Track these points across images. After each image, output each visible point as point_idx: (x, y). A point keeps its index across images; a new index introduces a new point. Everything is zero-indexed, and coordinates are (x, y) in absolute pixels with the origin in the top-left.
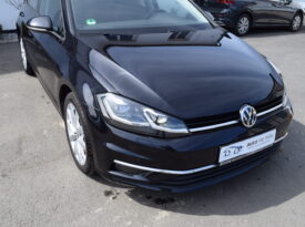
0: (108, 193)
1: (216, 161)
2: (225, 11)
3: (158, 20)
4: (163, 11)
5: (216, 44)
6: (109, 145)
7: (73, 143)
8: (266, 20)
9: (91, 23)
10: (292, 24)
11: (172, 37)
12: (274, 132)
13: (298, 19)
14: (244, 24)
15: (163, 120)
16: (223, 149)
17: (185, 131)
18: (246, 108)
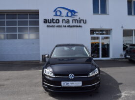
16: (62, 82)
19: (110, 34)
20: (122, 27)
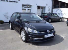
0: (28, 44)
1: (44, 37)
2: (46, 18)
3: (35, 19)
4: (35, 18)
5: (45, 23)
6: (29, 35)
7: (22, 38)
8: (54, 20)
9: (25, 20)
10: (59, 20)
11: (36, 22)
12: (52, 34)
13: (60, 19)
14: (50, 21)
15: (37, 32)
16: (45, 35)
17: (40, 33)
18: (48, 30)
19: (31, 8)
20: (37, 5)
